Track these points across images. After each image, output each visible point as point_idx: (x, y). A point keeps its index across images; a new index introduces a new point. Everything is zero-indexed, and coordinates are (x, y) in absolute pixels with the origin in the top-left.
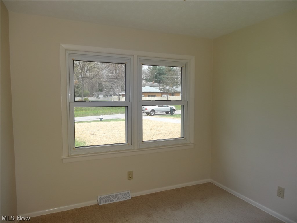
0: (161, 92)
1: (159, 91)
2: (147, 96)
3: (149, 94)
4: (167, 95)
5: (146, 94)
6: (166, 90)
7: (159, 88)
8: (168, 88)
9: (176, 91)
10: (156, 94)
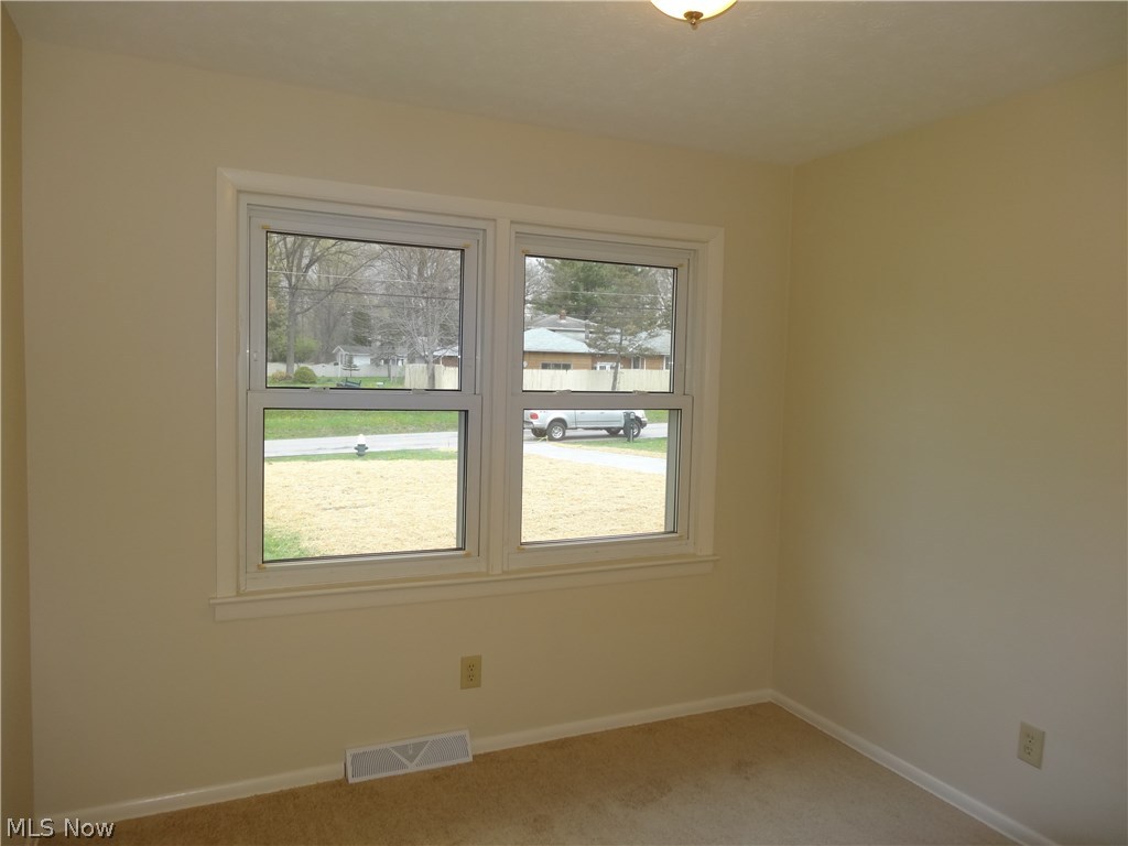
0: (593, 351)
1: (584, 348)
2: (537, 368)
3: (547, 360)
4: (614, 364)
6: (609, 346)
7: (583, 336)
8: (618, 337)
9: (647, 349)
10: (573, 361)
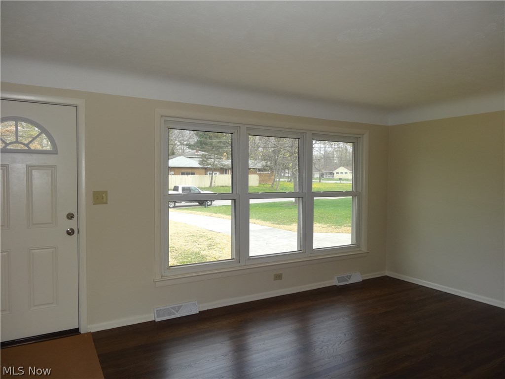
0: (201, 166)
1: (197, 165)
2: (178, 174)
3: (183, 171)
4: (211, 172)
5: (177, 170)
6: (208, 164)
8: (213, 160)
9: (225, 165)
10: (196, 171)
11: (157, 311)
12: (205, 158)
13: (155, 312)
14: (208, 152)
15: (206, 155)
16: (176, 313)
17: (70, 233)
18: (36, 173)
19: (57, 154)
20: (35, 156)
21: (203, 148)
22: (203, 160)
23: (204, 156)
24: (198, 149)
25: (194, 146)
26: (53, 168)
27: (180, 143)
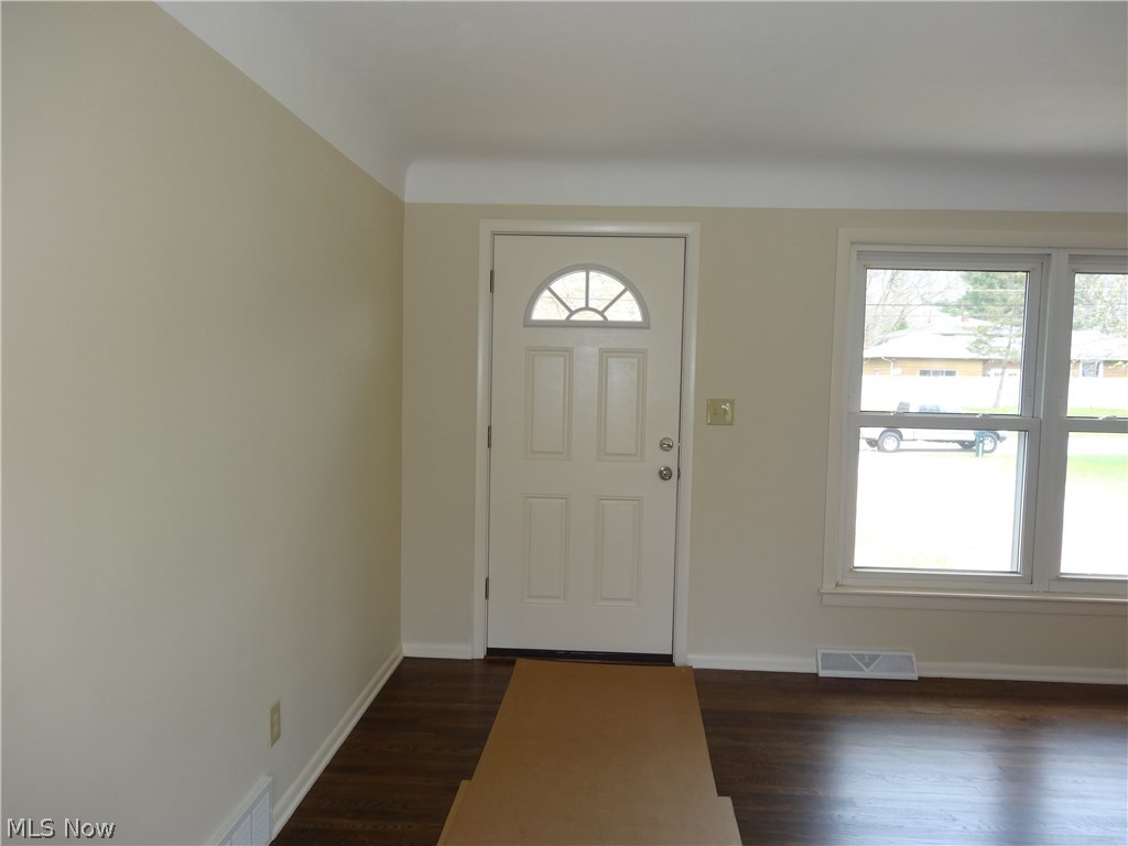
0: (974, 356)
2: (913, 374)
3: (925, 366)
5: (908, 365)
6: (992, 350)
10: (959, 367)
11: (824, 655)
12: (985, 335)
13: (820, 657)
14: (994, 319)
15: (986, 329)
16: (864, 668)
17: (665, 475)
18: (614, 365)
19: (648, 328)
20: (614, 332)
21: (982, 310)
22: (980, 341)
23: (983, 331)
24: (966, 313)
25: (959, 306)
26: (641, 354)
27: (923, 299)
